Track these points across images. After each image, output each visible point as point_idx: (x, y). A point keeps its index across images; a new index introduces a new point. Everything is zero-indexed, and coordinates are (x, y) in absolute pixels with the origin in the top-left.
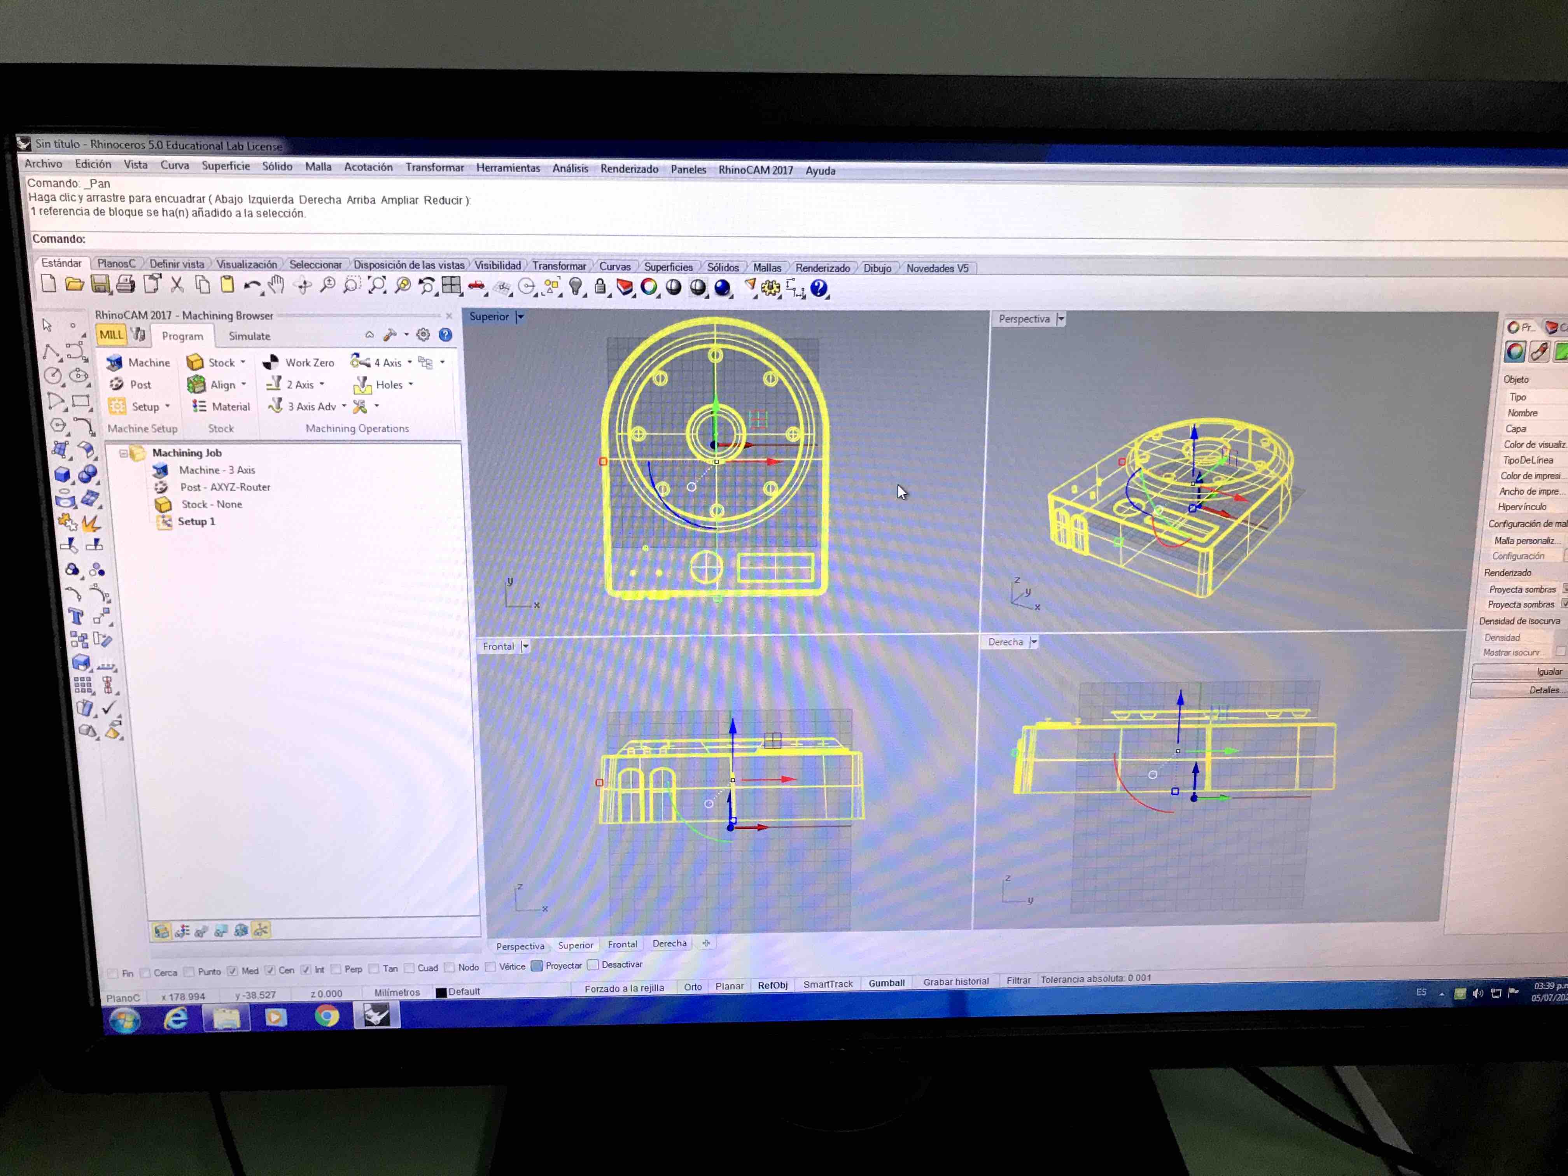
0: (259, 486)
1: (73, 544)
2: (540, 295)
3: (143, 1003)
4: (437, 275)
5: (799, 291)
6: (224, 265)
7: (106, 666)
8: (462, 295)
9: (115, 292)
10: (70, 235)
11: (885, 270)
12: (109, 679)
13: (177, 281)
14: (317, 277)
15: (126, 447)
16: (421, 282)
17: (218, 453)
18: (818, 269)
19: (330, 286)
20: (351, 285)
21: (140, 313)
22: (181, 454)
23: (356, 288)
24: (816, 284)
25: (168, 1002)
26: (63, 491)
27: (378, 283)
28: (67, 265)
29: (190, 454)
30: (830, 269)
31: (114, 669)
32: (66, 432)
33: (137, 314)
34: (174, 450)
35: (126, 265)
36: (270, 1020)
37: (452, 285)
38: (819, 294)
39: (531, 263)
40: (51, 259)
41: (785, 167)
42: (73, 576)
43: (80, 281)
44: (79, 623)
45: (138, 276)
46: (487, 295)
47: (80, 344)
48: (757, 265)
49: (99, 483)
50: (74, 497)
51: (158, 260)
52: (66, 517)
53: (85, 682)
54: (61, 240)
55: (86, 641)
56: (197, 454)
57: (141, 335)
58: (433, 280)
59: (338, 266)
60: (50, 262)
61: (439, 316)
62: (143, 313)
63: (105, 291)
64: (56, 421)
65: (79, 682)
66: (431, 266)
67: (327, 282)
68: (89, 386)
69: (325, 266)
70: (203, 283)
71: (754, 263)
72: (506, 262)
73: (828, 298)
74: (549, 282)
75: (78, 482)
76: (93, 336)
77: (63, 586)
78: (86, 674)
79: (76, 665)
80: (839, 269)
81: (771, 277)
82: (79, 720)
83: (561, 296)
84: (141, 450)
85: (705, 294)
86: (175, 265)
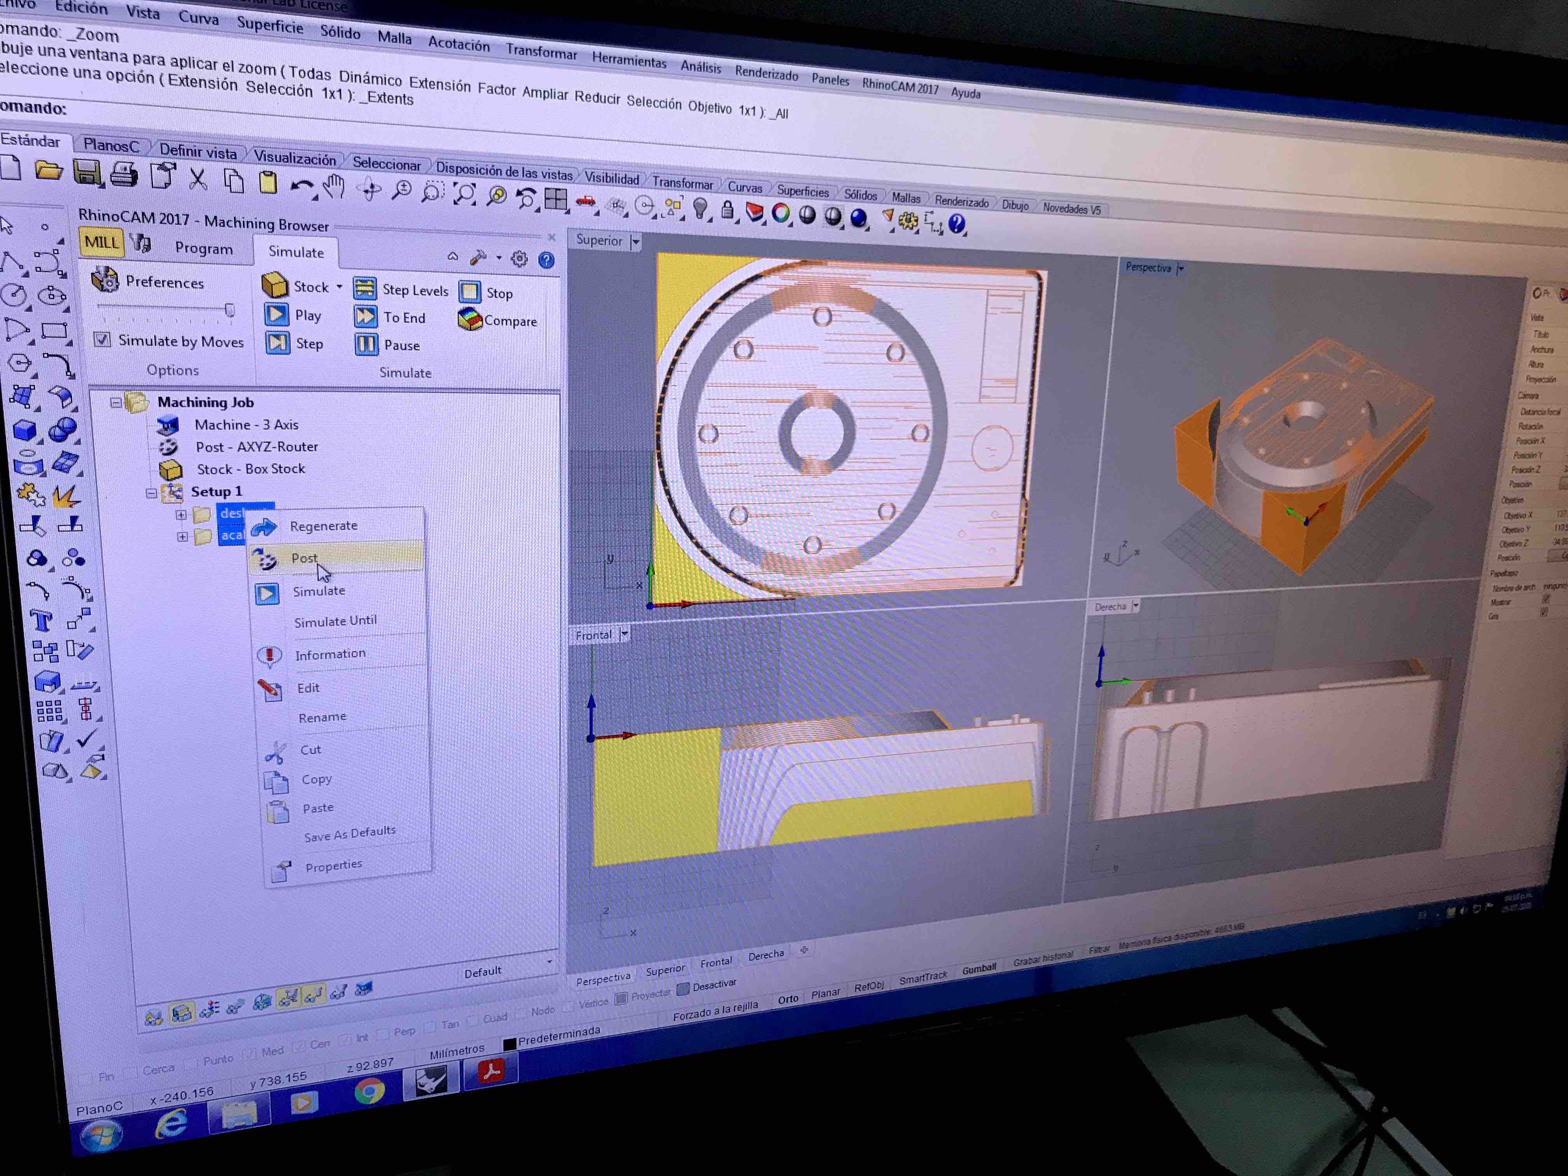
0: (304, 445)
1: (39, 524)
2: (659, 216)
3: (128, 1109)
4: (540, 186)
5: (936, 226)
6: (262, 156)
7: (83, 684)
8: (568, 212)
9: (108, 184)
10: (43, 102)
11: (1023, 208)
12: (88, 701)
13: (198, 175)
14: (388, 180)
15: (120, 394)
16: (519, 193)
17: (248, 403)
18: (958, 202)
19: (404, 192)
20: (432, 192)
21: (143, 214)
22: (198, 404)
23: (438, 196)
24: (955, 219)
25: (160, 1105)
26: (24, 453)
27: (466, 192)
28: (39, 142)
29: (211, 404)
30: (969, 203)
31: (96, 687)
32: (31, 371)
33: (140, 216)
34: (188, 398)
35: (124, 148)
36: (297, 1108)
37: (556, 199)
38: (956, 230)
39: (652, 177)
40: (15, 134)
41: (931, 86)
42: (38, 566)
43: (57, 167)
44: (47, 630)
45: (142, 165)
46: (598, 214)
47: (55, 252)
48: (896, 194)
49: (78, 442)
50: (42, 460)
51: (172, 145)
52: (29, 488)
53: (54, 707)
54: (30, 108)
55: (55, 653)
56: (219, 404)
57: (144, 244)
58: (534, 192)
59: (416, 167)
60: (13, 139)
61: (538, 237)
62: (148, 215)
63: (93, 182)
64: (15, 358)
65: (45, 708)
66: (531, 175)
67: (400, 188)
68: (67, 310)
69: (400, 166)
70: (235, 180)
71: (893, 192)
72: (622, 175)
73: (966, 235)
74: (670, 202)
75: (48, 440)
76: (74, 242)
77: (23, 580)
78: (55, 696)
79: (40, 686)
80: (978, 204)
81: (909, 208)
82: (43, 758)
83: (683, 219)
84: (142, 398)
85: (840, 225)
86: (196, 153)
